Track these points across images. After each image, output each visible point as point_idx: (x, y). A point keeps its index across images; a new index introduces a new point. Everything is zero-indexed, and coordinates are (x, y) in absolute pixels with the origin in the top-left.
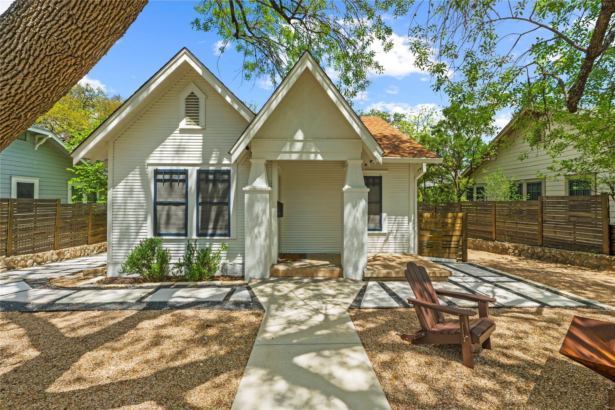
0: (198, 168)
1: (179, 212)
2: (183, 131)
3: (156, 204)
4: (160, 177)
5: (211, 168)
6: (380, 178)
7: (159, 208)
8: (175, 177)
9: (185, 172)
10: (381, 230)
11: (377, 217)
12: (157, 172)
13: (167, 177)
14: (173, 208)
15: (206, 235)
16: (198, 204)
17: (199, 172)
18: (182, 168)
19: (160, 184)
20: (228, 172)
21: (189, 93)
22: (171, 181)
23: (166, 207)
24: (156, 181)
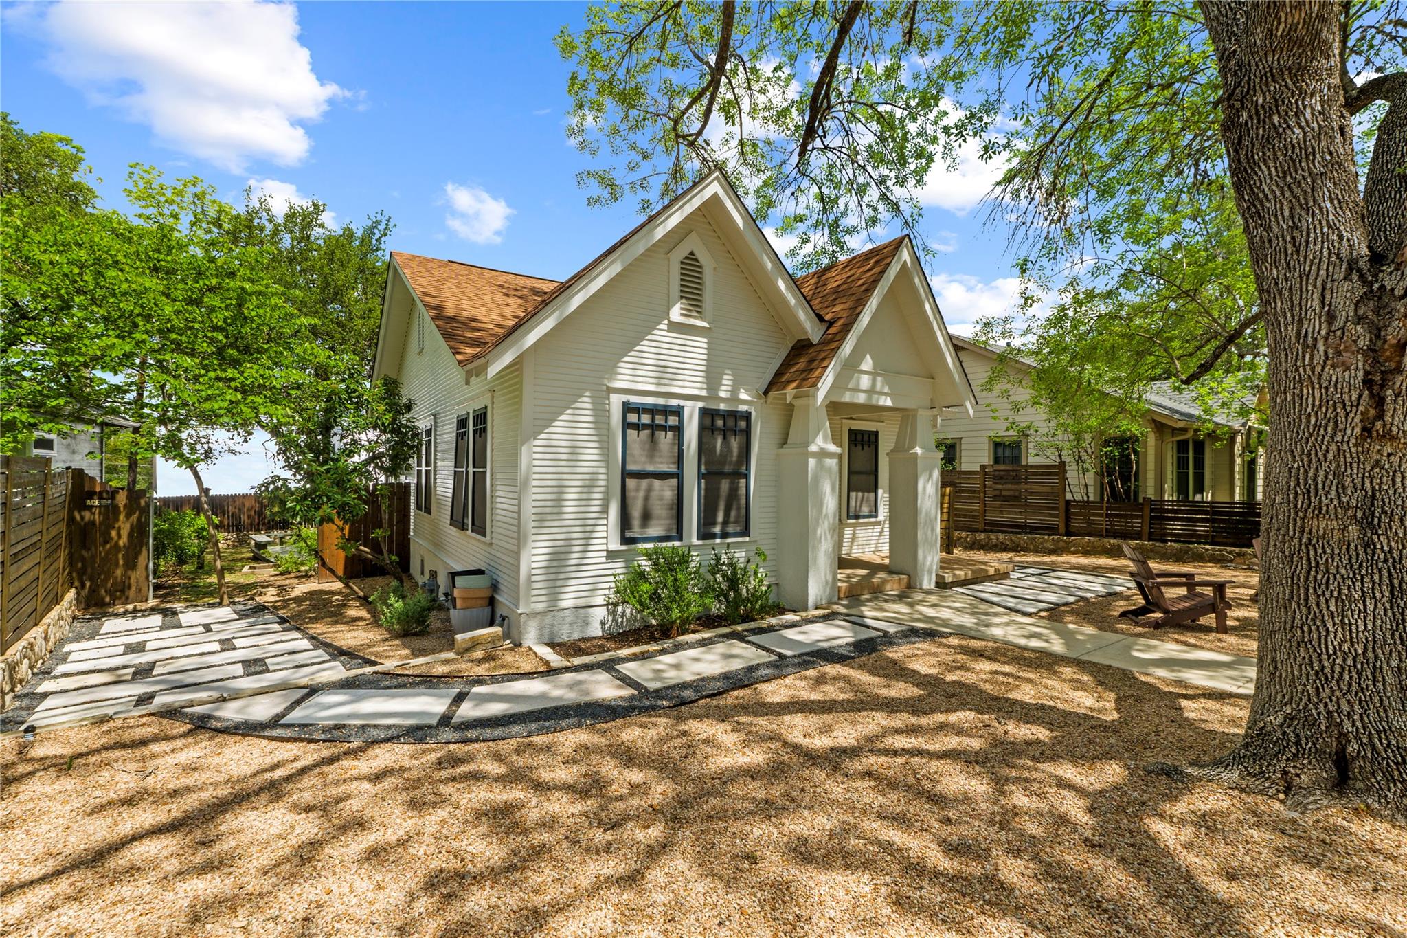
0: (701, 404)
1: (665, 490)
2: (674, 327)
3: (626, 474)
4: (632, 418)
5: (722, 406)
6: (876, 433)
7: (631, 483)
8: (659, 420)
9: (678, 412)
10: (876, 516)
11: (872, 495)
12: (627, 408)
13: (646, 419)
14: (657, 483)
15: (713, 536)
16: (701, 476)
17: (704, 413)
18: (674, 402)
19: (632, 434)
20: (747, 417)
21: (686, 253)
22: (653, 427)
23: (644, 483)
24: (626, 426)
